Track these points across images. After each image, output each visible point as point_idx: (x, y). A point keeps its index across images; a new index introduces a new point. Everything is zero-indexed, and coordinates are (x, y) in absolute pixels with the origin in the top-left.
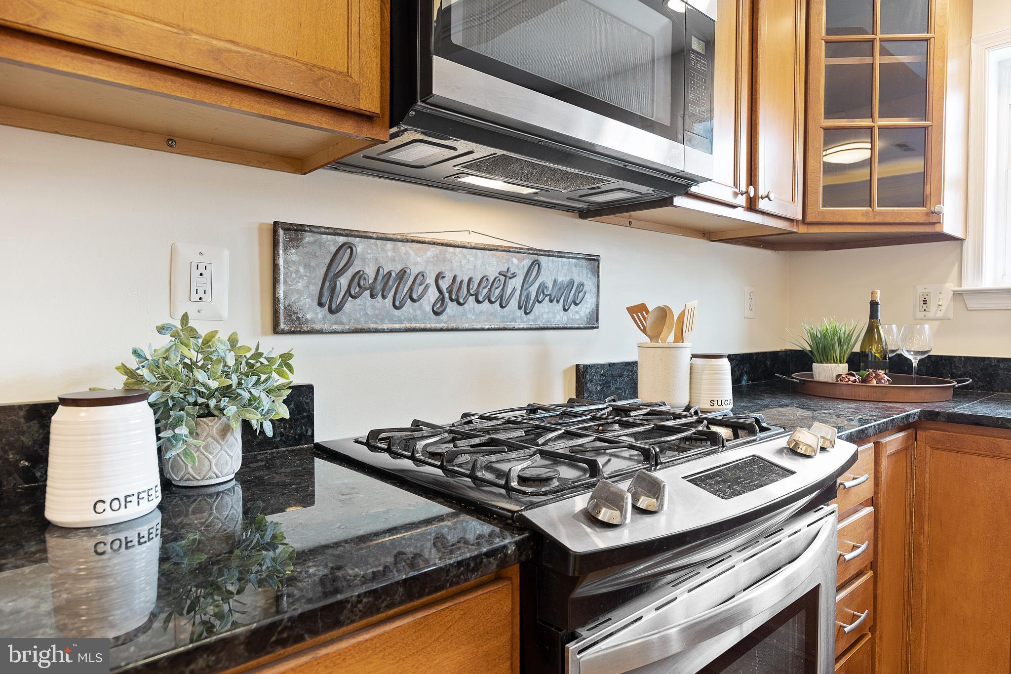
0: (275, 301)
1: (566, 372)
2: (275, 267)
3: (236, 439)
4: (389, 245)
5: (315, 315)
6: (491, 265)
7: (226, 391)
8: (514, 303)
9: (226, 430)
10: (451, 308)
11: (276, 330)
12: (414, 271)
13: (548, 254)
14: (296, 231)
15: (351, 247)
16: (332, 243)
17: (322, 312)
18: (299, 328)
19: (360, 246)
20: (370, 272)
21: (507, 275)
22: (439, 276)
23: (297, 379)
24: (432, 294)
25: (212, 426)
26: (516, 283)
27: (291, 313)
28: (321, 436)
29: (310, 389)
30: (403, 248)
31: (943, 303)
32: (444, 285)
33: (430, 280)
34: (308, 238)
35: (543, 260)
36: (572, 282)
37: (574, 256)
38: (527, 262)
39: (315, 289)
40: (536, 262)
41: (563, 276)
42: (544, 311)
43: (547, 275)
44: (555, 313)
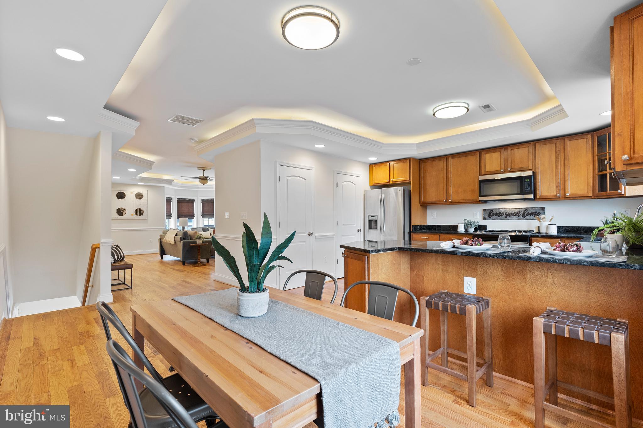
1: (536, 227)
2: (483, 214)
3: (473, 228)
4: (497, 210)
5: (488, 218)
6: (516, 211)
7: (472, 224)
8: (521, 216)
9: (471, 227)
10: (508, 217)
11: (482, 220)
12: (502, 212)
13: (529, 208)
14: (485, 210)
15: (492, 211)
18: (486, 220)
19: (493, 210)
20: (495, 213)
21: (520, 212)
23: (484, 224)
24: (505, 215)
26: (522, 213)
27: (485, 218)
29: (487, 225)
32: (507, 214)
33: (505, 213)
34: (487, 210)
36: (536, 212)
37: (537, 208)
38: (524, 210)
39: (488, 215)
40: (526, 209)
41: (534, 211)
42: (528, 217)
43: (529, 212)
44: (532, 217)
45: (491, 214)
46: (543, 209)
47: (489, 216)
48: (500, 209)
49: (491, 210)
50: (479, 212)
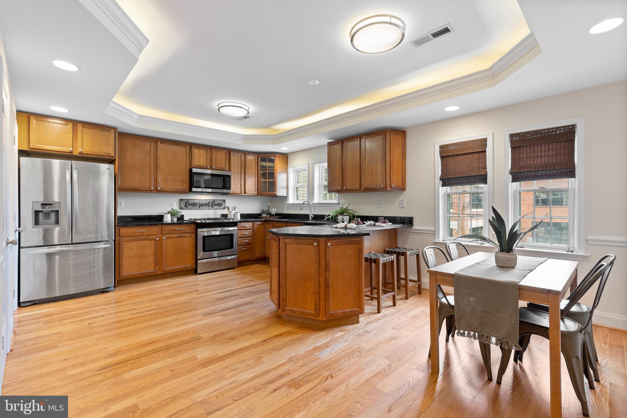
0: (180, 206)
1: (219, 215)
2: (180, 203)
3: (176, 218)
4: (192, 200)
5: (185, 208)
6: (207, 202)
7: (175, 214)
8: (210, 206)
9: (175, 217)
10: (201, 207)
11: (180, 209)
12: (196, 203)
13: (216, 200)
14: (182, 200)
16: (186, 200)
17: (185, 207)
18: (182, 209)
20: (191, 203)
21: (209, 203)
22: (200, 203)
23: (182, 214)
24: (198, 205)
25: (175, 216)
26: (211, 204)
27: (182, 208)
28: (184, 220)
29: (183, 215)
30: (194, 200)
31: (286, 205)
32: (200, 204)
33: (198, 204)
34: (184, 200)
35: (215, 201)
36: (220, 203)
37: (220, 200)
38: (212, 201)
39: (184, 205)
40: (214, 201)
41: (218, 203)
42: (215, 207)
43: (216, 203)
44: (218, 207)
45: (187, 204)
46: (224, 201)
47: (186, 206)
48: (195, 200)
49: (188, 201)
50: (175, 202)
